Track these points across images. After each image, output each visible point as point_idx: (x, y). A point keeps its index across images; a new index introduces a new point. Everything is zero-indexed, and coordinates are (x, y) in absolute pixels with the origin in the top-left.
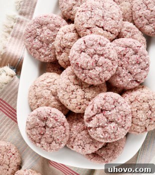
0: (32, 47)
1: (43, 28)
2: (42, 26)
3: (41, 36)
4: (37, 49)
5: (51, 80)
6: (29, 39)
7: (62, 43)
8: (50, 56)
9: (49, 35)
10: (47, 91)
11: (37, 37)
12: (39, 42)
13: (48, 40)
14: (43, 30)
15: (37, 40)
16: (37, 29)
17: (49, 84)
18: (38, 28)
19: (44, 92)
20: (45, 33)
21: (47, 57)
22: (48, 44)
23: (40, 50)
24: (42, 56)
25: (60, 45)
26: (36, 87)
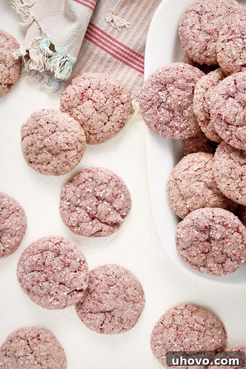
0: (159, 122)
1: (169, 90)
2: (165, 86)
3: (169, 101)
4: (167, 123)
5: (200, 165)
6: (151, 111)
7: (206, 106)
8: (188, 129)
9: (180, 98)
10: (198, 183)
11: (163, 105)
12: (167, 112)
13: (180, 105)
14: (169, 92)
15: (163, 109)
16: (160, 93)
17: (199, 172)
18: (160, 91)
19: (193, 186)
20: (174, 96)
21: (185, 132)
22: (181, 112)
23: (172, 123)
24: (177, 132)
25: (203, 110)
26: (178, 182)
